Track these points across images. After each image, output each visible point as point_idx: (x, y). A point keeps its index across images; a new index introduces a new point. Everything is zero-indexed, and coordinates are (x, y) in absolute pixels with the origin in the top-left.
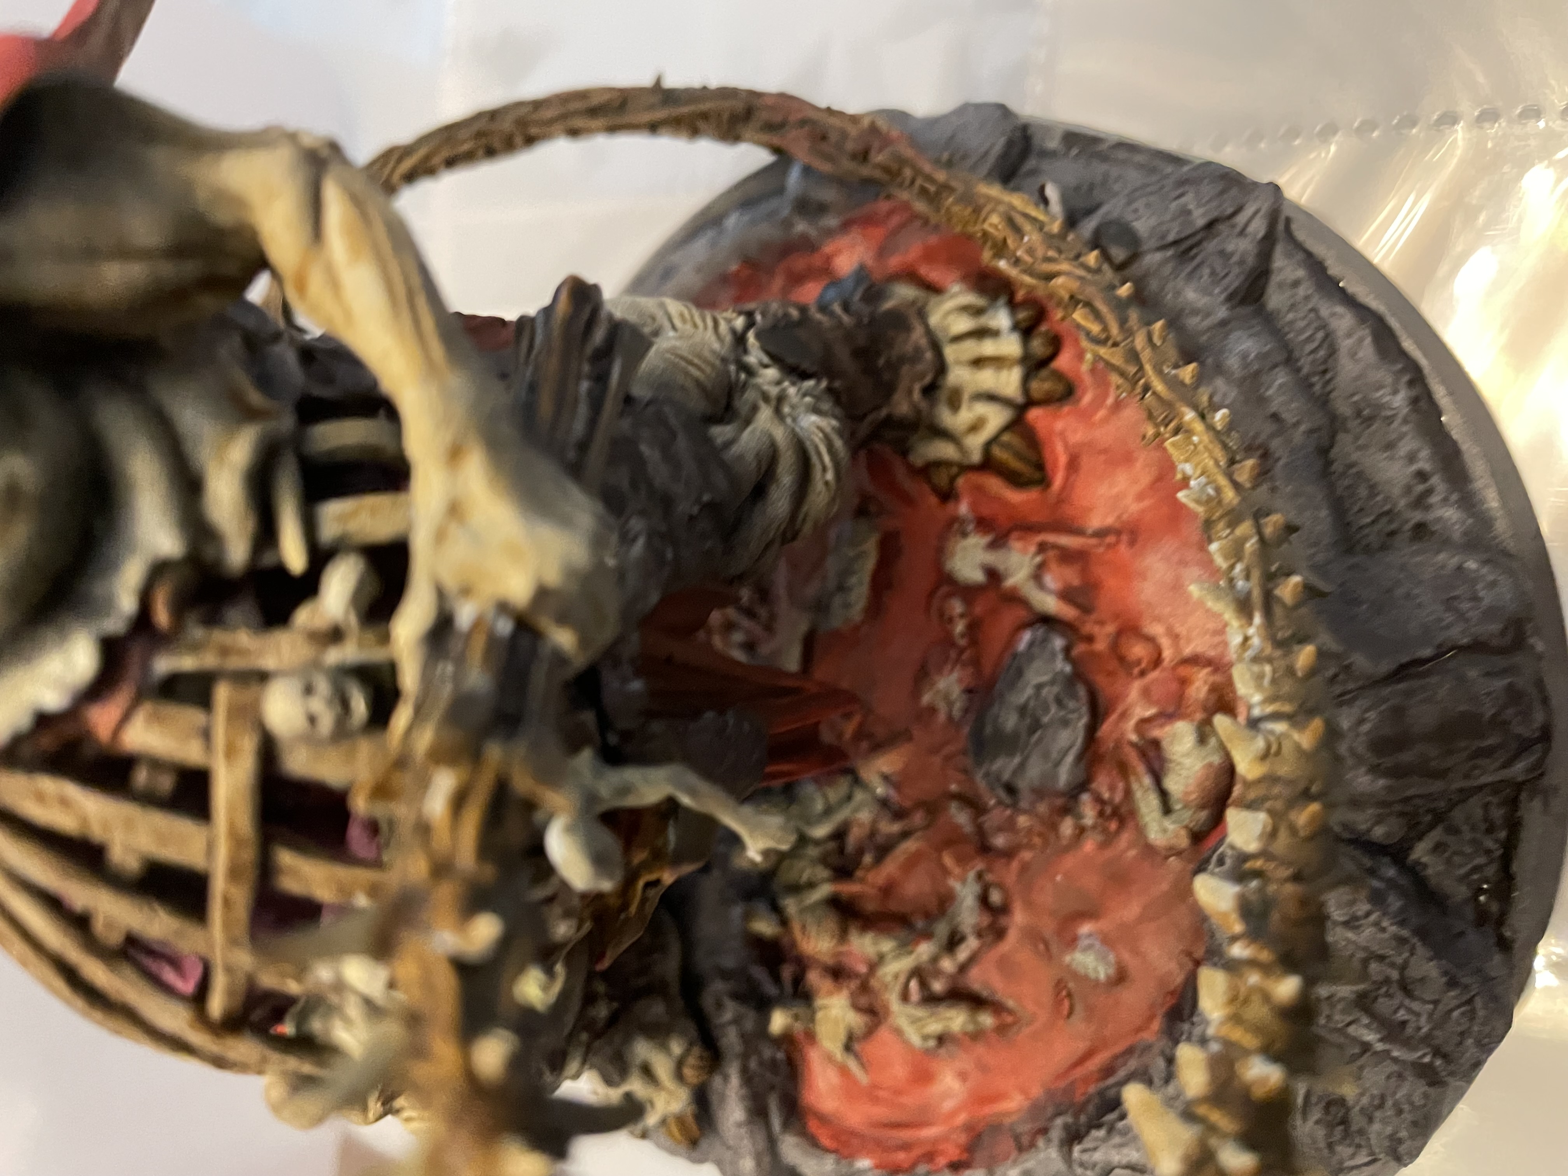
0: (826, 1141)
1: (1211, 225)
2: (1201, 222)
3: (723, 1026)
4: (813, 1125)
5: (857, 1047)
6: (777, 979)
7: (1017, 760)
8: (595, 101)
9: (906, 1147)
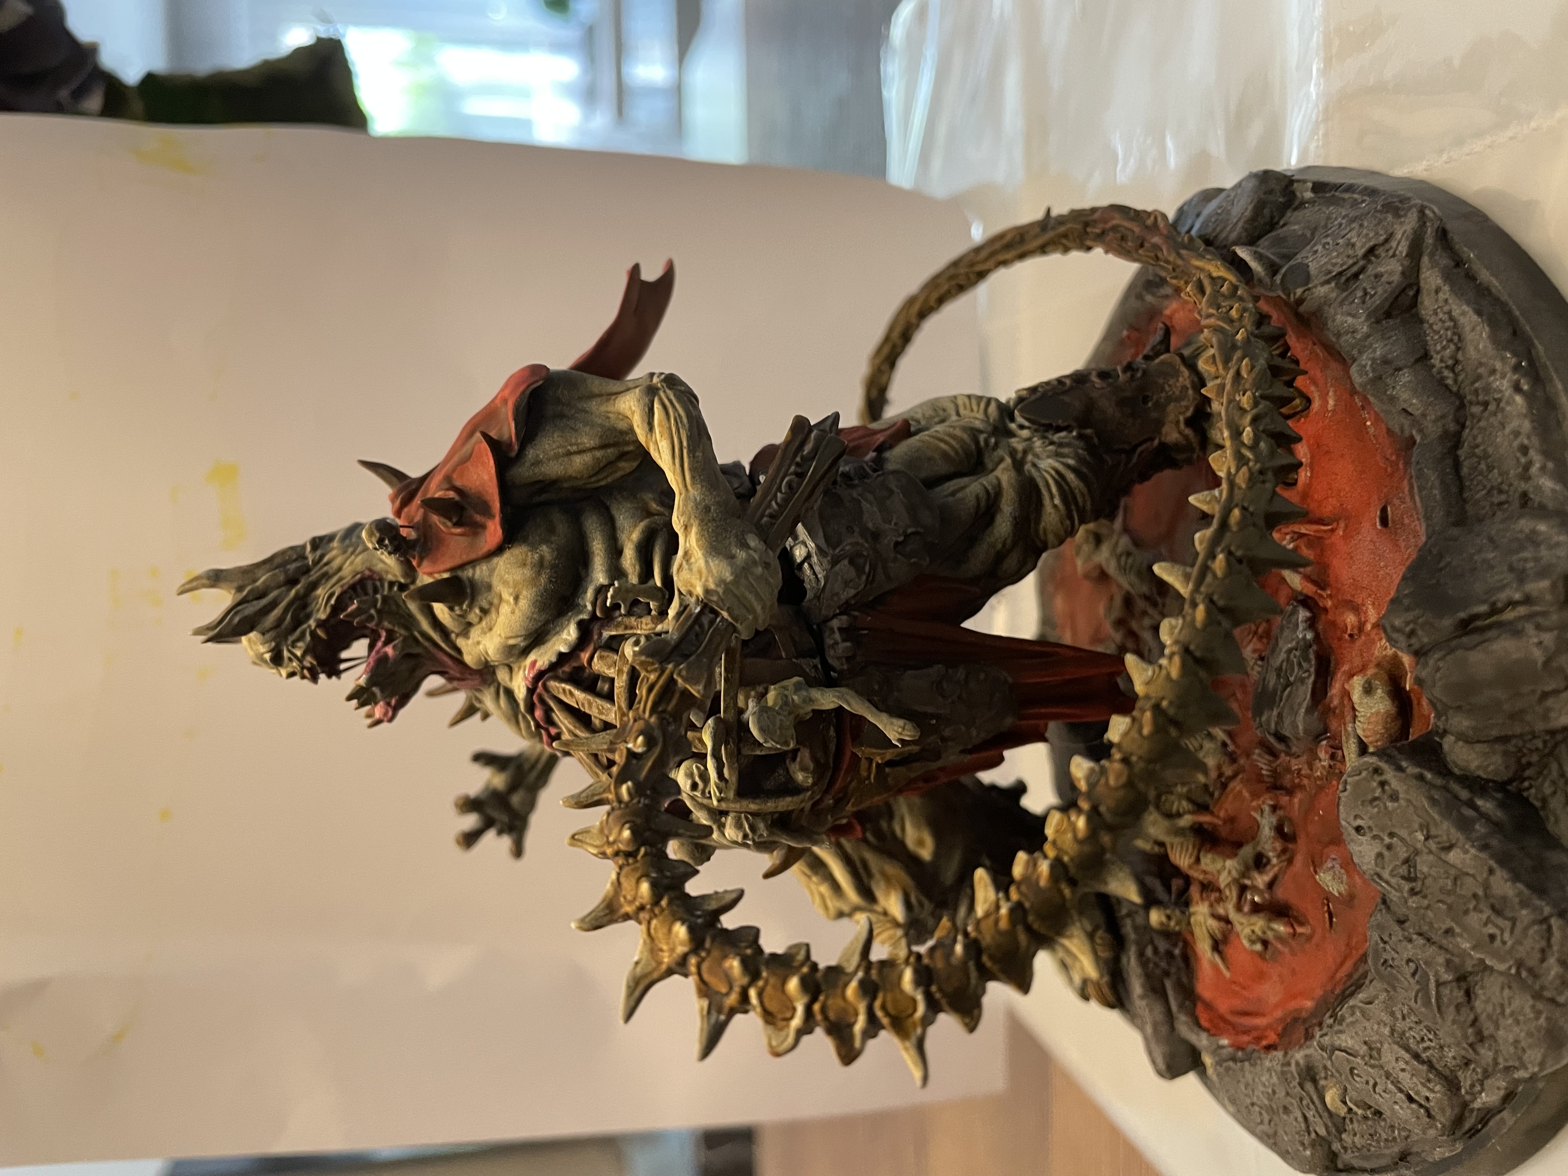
0: (1204, 1023)
1: (1371, 251)
2: (1361, 252)
3: (1123, 918)
4: (1200, 1010)
5: (1221, 947)
6: (1168, 889)
7: (1275, 712)
8: (1008, 238)
9: (1246, 1032)
